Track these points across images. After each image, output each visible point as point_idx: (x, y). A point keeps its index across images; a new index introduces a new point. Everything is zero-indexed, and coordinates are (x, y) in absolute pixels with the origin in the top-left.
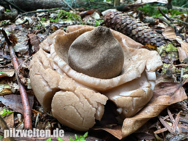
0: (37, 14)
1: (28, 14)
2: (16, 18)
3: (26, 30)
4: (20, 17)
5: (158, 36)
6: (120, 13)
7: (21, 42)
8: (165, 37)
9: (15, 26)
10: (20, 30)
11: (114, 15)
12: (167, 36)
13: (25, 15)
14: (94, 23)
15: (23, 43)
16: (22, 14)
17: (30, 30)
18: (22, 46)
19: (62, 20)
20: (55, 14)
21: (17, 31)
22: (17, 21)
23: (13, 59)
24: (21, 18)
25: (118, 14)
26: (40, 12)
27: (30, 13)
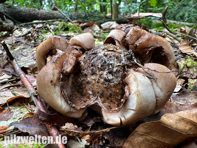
0: (35, 25)
1: (25, 25)
2: (14, 29)
3: (28, 43)
4: (17, 29)
5: (174, 50)
6: (131, 26)
7: (29, 56)
8: (182, 51)
9: (15, 38)
10: (22, 43)
11: (125, 28)
12: (183, 50)
13: (21, 26)
14: (101, 36)
15: (31, 58)
16: (18, 25)
17: (33, 43)
18: (31, 61)
19: (64, 32)
20: (55, 26)
21: (19, 43)
22: (15, 33)
23: (21, 76)
24: (19, 29)
25: (129, 27)
26: (37, 24)
27: (27, 25)
